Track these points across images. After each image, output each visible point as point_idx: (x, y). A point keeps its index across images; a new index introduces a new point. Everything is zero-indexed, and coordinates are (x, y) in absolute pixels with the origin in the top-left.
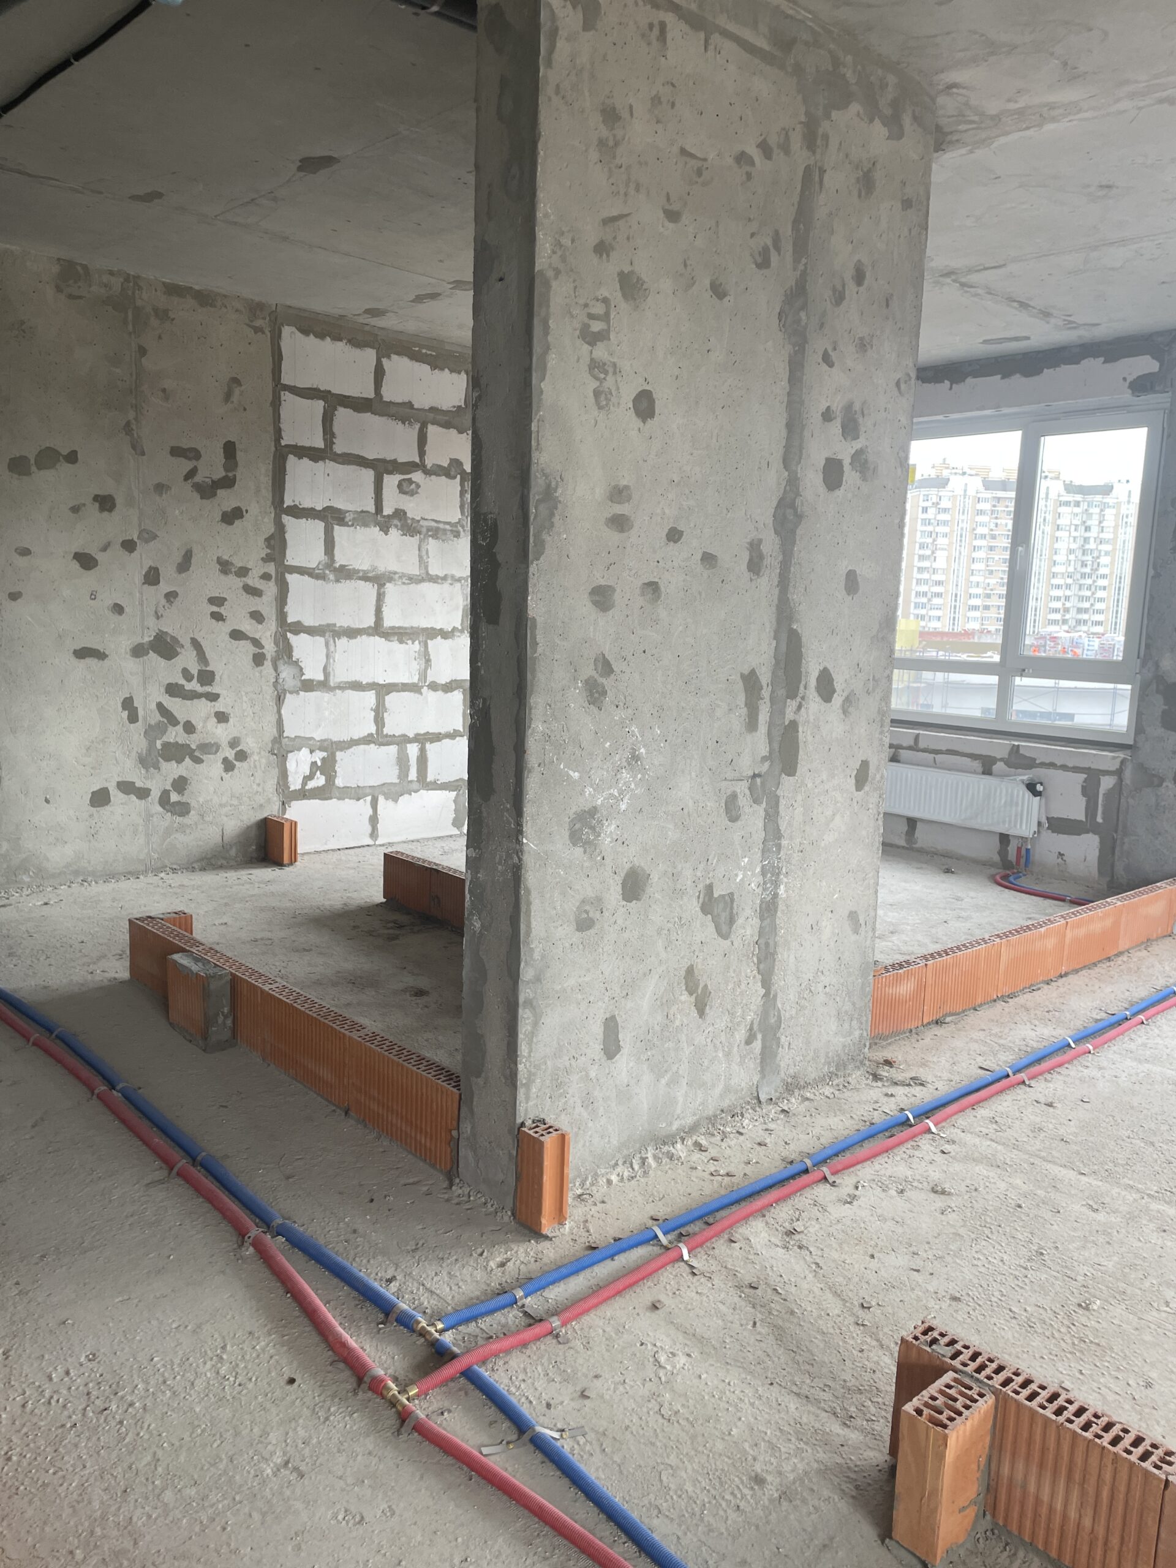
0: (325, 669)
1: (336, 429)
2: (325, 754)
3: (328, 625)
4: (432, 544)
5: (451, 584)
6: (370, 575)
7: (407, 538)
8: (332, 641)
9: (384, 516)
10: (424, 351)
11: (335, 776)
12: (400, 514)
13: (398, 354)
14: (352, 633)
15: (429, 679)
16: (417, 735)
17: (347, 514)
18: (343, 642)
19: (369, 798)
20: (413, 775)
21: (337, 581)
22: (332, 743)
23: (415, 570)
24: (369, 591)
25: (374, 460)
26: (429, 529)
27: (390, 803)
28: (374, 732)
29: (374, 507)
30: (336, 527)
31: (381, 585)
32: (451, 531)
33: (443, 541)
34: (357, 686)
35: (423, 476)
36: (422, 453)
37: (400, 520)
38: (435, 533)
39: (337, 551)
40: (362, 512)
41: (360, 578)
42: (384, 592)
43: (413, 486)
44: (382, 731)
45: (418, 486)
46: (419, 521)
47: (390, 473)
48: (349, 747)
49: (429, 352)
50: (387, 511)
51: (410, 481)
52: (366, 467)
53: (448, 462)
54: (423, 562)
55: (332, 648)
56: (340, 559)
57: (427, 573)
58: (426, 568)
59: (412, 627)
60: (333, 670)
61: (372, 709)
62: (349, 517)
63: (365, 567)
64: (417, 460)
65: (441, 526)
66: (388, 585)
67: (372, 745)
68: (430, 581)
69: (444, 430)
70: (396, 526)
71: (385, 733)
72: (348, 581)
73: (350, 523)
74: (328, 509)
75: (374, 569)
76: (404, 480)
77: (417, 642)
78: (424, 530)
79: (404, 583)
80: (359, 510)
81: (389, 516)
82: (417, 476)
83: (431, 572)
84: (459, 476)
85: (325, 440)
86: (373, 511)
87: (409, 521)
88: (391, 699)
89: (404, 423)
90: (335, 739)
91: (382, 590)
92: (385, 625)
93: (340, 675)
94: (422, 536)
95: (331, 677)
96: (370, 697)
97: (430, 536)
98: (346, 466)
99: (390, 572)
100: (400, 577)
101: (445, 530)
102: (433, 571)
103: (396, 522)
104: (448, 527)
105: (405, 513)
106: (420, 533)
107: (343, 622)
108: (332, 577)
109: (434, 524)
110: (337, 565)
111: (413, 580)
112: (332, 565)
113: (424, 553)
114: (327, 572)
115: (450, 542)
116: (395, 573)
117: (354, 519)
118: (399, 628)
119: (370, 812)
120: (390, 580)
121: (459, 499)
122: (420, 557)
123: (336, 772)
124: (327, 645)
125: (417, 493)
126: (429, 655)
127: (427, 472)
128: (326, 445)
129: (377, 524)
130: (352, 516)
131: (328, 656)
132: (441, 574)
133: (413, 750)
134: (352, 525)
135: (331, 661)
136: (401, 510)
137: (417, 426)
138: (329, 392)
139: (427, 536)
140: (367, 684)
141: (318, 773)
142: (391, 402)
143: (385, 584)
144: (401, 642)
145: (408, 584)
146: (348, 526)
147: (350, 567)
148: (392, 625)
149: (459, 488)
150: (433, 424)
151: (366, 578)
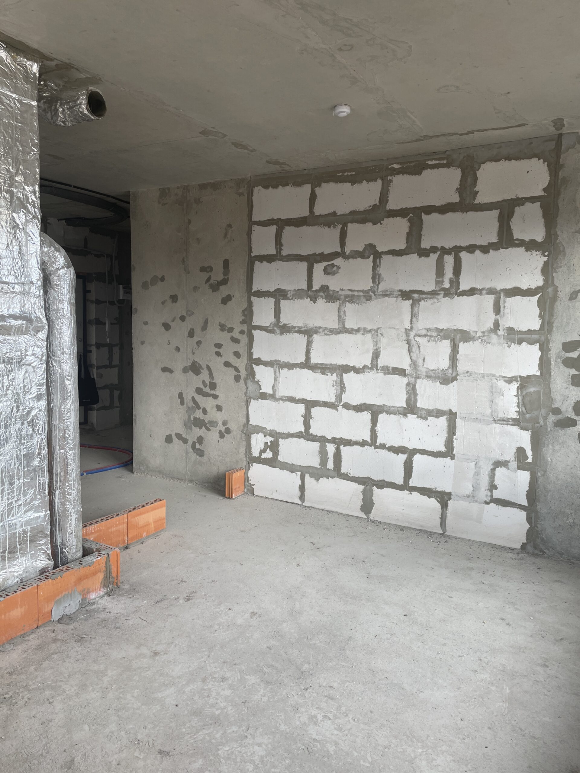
0: (273, 387)
1: (283, 241)
2: (272, 439)
3: (276, 361)
4: (349, 307)
5: (363, 334)
6: (303, 329)
7: (330, 304)
8: (278, 370)
9: (313, 291)
10: (346, 174)
11: (278, 454)
12: (324, 288)
13: (327, 182)
14: (290, 366)
15: (344, 400)
16: (333, 438)
17: (289, 293)
18: (284, 372)
19: (299, 473)
20: (330, 465)
21: (282, 333)
22: (277, 433)
23: (335, 325)
24: (302, 340)
25: (308, 255)
26: (346, 296)
27: (313, 481)
28: (303, 431)
29: (307, 286)
30: (282, 301)
31: (310, 336)
32: (364, 296)
33: (357, 304)
34: (292, 400)
35: (343, 260)
36: (342, 244)
37: (324, 292)
38: (352, 298)
39: (282, 316)
40: (299, 290)
41: (296, 332)
42: (312, 341)
43: (335, 268)
44: (309, 431)
45: (339, 268)
46: (338, 292)
47: (318, 262)
48: (287, 438)
49: (350, 174)
50: (316, 287)
51: (333, 265)
52: (301, 261)
53: (364, 247)
54: (341, 320)
55: (278, 374)
56: (284, 320)
57: (344, 327)
58: (343, 323)
59: (331, 364)
60: (278, 388)
61: (302, 416)
62: (289, 294)
63: (300, 324)
64: (339, 250)
65: (356, 293)
66: (315, 336)
67: (302, 439)
68: (346, 333)
69: (362, 225)
70: (322, 297)
71: (310, 433)
72: (288, 334)
73: (290, 298)
74: (278, 290)
75: (306, 325)
76: (328, 265)
77: (335, 374)
78: (342, 297)
79: (326, 334)
80: (297, 289)
81: (316, 290)
82: (338, 261)
83: (347, 326)
84: (372, 256)
85: (276, 249)
86: (306, 289)
87: (331, 293)
88: (315, 411)
89: (329, 227)
90: (278, 431)
91: (311, 339)
92: (312, 362)
93: (282, 392)
94: (341, 302)
95: (277, 393)
96: (301, 408)
97: (348, 301)
98: (289, 263)
99: (316, 327)
100: (324, 331)
101: (359, 296)
102: (348, 325)
103: (321, 294)
104: (361, 294)
105: (328, 287)
106: (339, 299)
107: (284, 359)
108: (278, 331)
109: (351, 293)
110: (282, 324)
111: (333, 332)
112: (278, 324)
113: (342, 313)
114: (276, 328)
115: (364, 304)
116: (320, 328)
117: (293, 295)
118: (322, 364)
119: (300, 482)
120: (316, 332)
121: (371, 272)
122: (339, 316)
123: (279, 451)
124: (275, 372)
125: (337, 272)
126: (344, 384)
127: (346, 257)
128: (277, 252)
129: (309, 296)
130: (292, 293)
131: (275, 380)
132: (356, 328)
133: (331, 448)
134: (292, 299)
135: (277, 382)
136: (325, 286)
137: (340, 227)
138: (280, 219)
139: (344, 302)
140: (299, 399)
141: (268, 449)
142: (320, 215)
143: (313, 335)
144: (323, 373)
145: (329, 335)
146: (290, 300)
147: (290, 325)
148: (317, 362)
149: (372, 264)
150: (352, 222)
151: (300, 332)
